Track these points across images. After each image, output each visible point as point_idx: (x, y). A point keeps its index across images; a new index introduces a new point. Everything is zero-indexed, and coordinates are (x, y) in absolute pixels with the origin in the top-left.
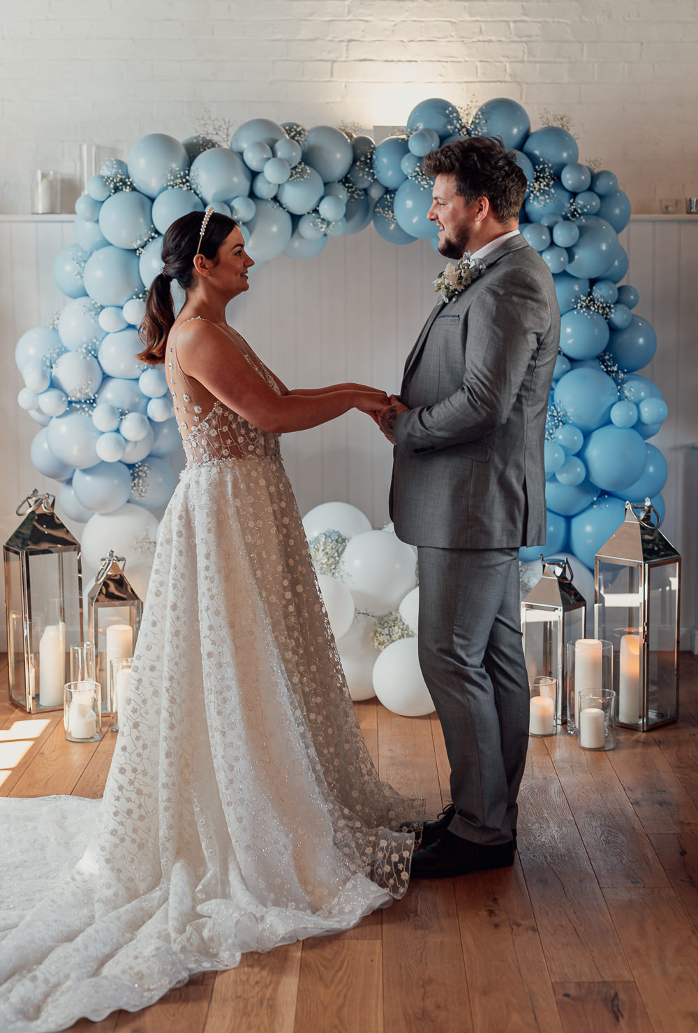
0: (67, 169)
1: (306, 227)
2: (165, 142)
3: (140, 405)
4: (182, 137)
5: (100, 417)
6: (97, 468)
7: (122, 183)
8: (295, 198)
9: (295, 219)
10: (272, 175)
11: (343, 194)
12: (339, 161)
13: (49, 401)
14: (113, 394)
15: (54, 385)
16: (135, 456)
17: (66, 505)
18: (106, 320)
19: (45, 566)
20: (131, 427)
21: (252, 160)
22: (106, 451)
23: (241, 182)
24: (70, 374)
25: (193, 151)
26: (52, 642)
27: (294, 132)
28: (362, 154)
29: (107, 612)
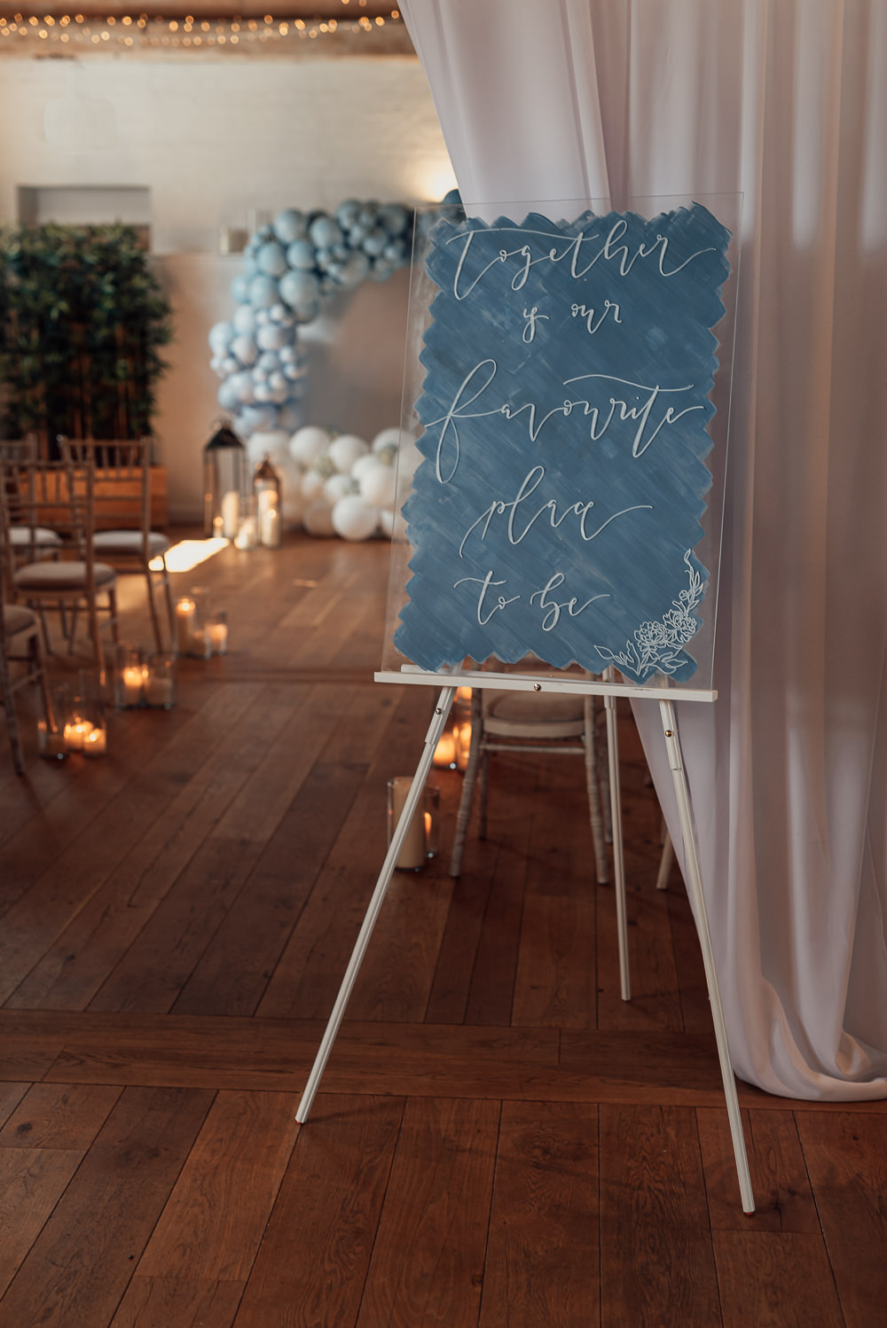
0: (239, 224)
1: (380, 265)
2: (296, 214)
3: (280, 367)
4: (307, 207)
5: (258, 374)
6: (256, 405)
7: (271, 238)
8: (371, 246)
9: (372, 259)
10: (357, 234)
11: (400, 244)
12: (398, 223)
13: (229, 365)
14: (266, 361)
15: (232, 355)
16: (280, 398)
17: (239, 426)
18: (262, 317)
19: (226, 456)
20: (276, 381)
21: (346, 223)
22: (261, 394)
23: (339, 237)
24: (241, 348)
25: (313, 218)
26: (230, 503)
27: (372, 207)
28: (410, 217)
29: (260, 483)
